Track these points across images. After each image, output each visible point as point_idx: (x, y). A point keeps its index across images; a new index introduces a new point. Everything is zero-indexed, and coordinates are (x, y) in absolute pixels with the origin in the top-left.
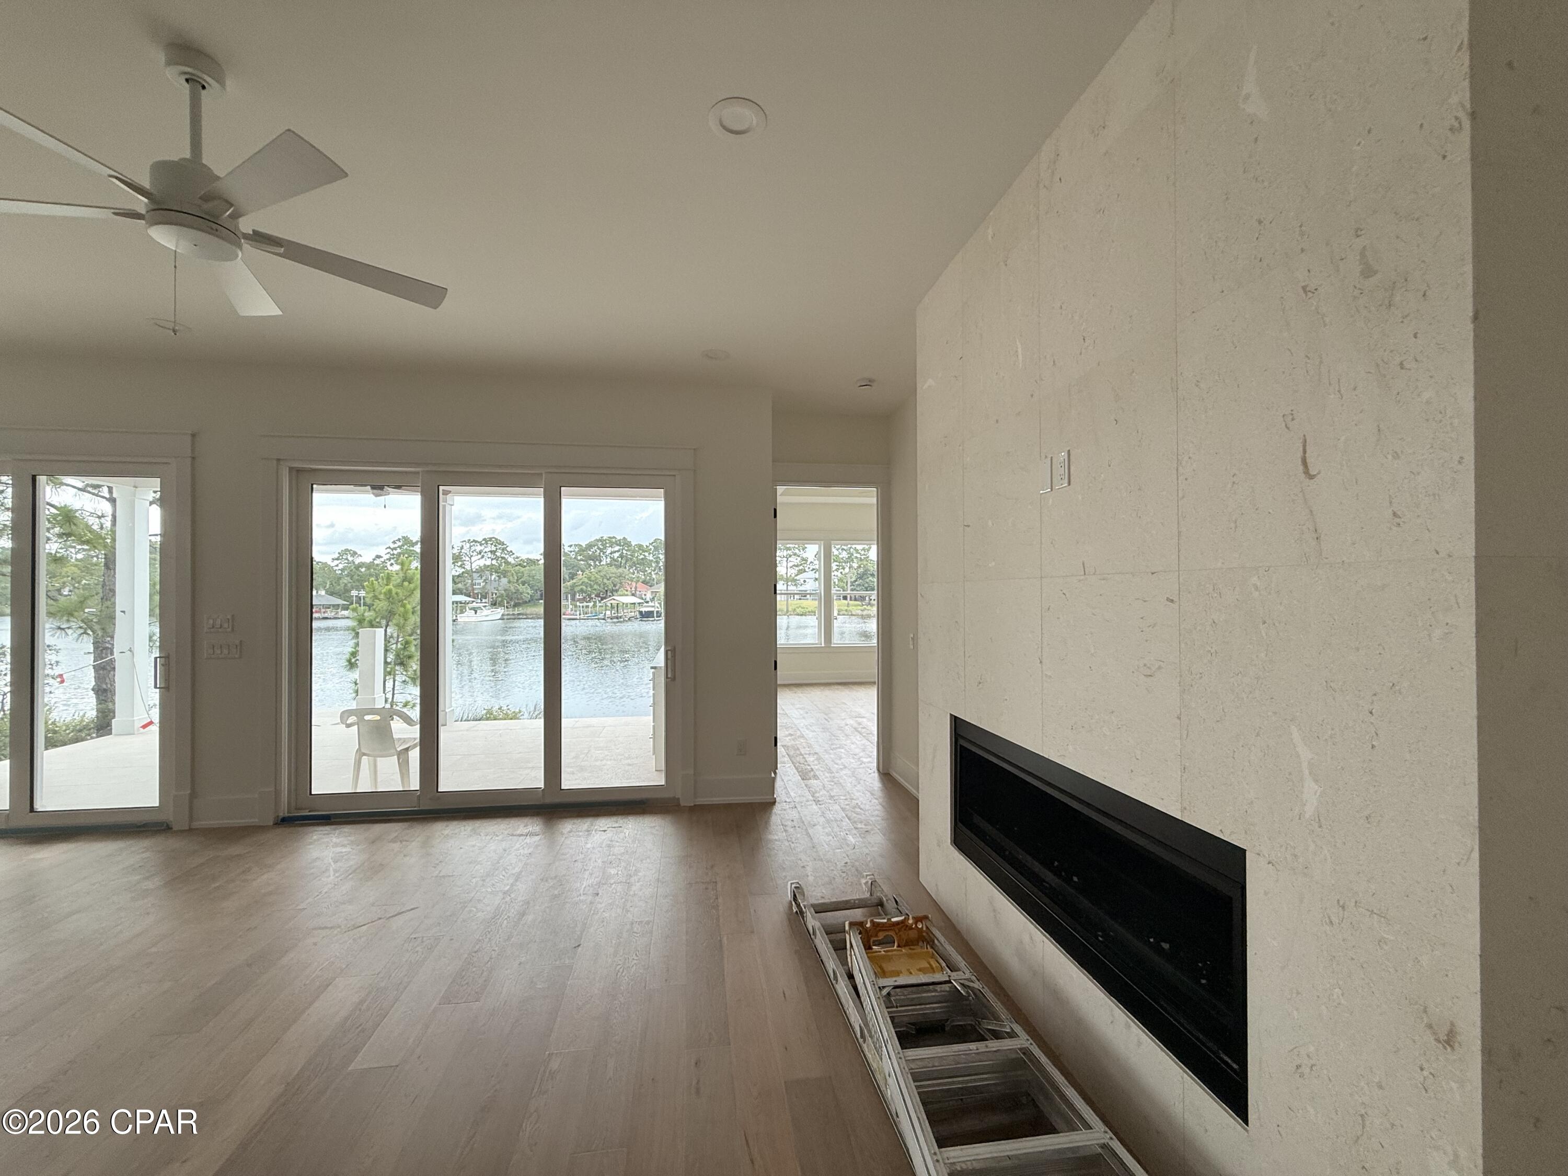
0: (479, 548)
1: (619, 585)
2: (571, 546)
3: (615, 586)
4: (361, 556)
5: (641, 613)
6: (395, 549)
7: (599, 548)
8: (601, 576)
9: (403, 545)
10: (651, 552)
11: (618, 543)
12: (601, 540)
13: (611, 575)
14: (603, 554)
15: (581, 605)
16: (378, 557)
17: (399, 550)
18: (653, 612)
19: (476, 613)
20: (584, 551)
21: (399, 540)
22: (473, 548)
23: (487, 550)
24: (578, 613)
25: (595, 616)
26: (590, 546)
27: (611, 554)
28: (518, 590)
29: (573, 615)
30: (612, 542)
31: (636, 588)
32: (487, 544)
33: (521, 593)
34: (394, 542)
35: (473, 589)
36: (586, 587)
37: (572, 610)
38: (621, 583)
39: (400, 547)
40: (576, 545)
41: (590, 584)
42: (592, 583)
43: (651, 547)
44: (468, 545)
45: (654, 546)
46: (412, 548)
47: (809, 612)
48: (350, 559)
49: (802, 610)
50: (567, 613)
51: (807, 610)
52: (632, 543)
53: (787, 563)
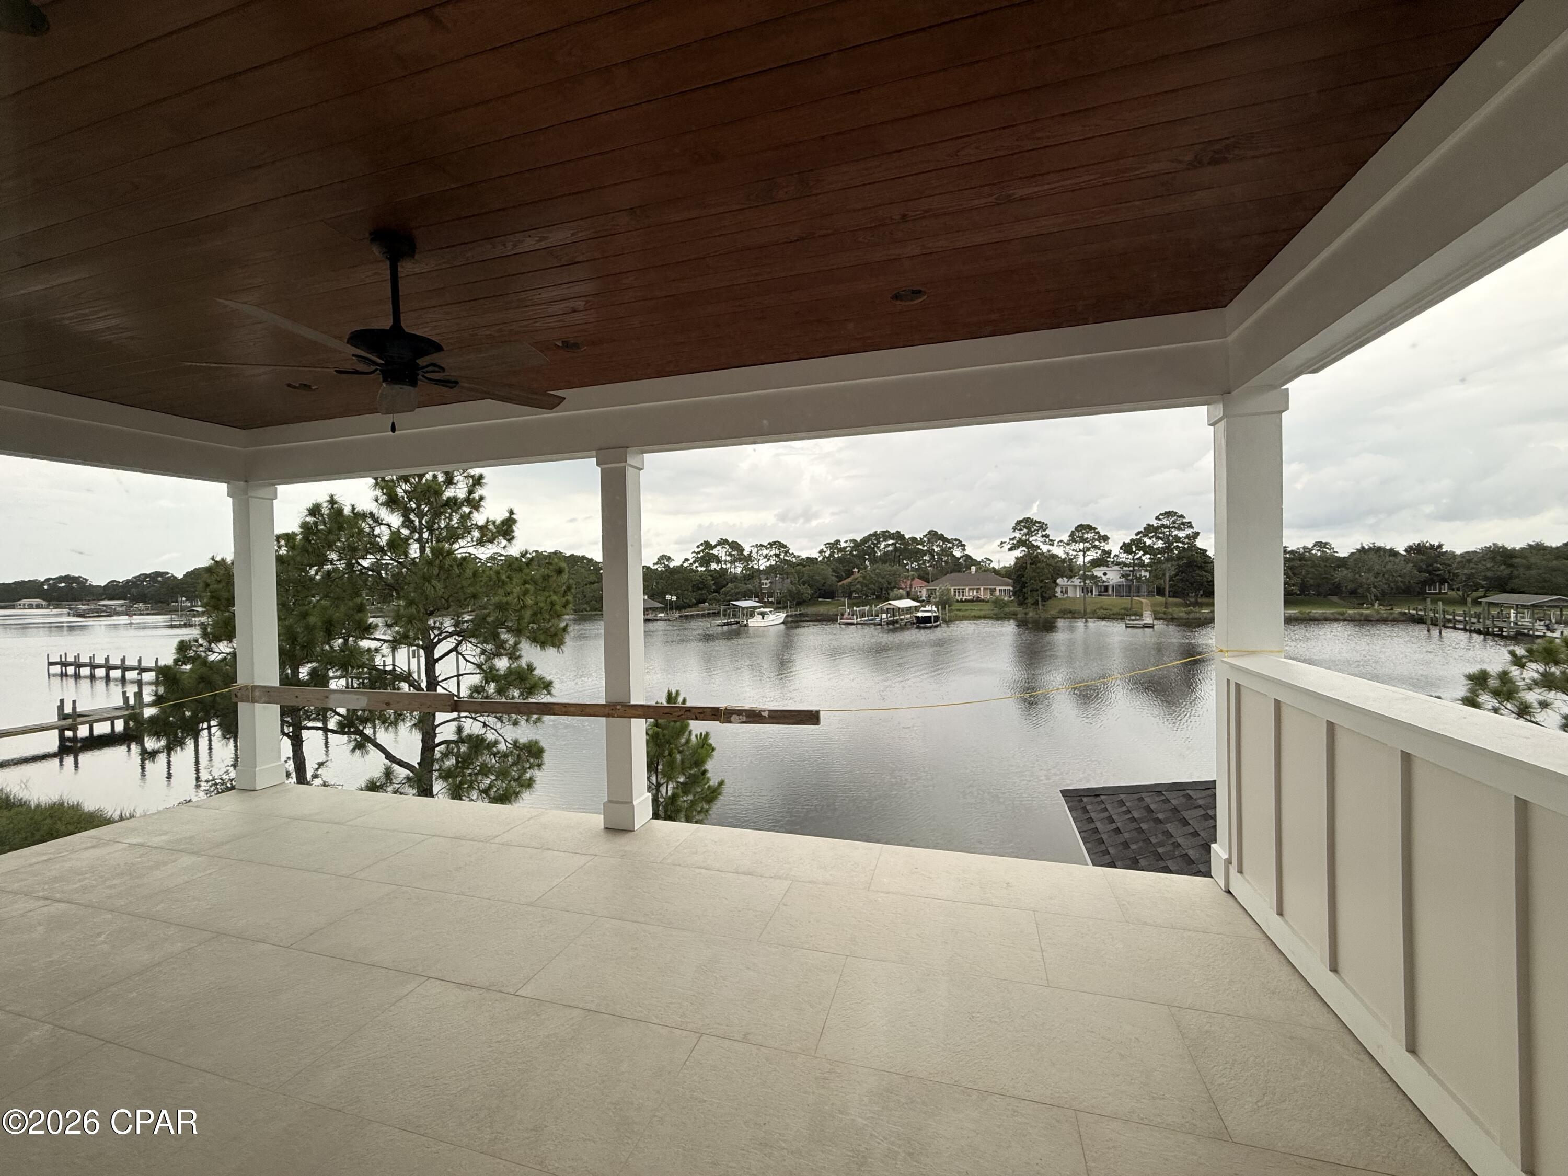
0: (765, 552)
1: (893, 584)
2: (846, 542)
3: (889, 583)
4: (673, 560)
5: (918, 618)
6: (699, 553)
7: (873, 543)
8: (876, 574)
9: (705, 549)
10: (926, 544)
11: (891, 537)
12: (875, 534)
13: (885, 573)
14: (877, 548)
15: (858, 609)
16: (687, 560)
17: (702, 554)
18: (929, 615)
19: (763, 618)
20: (858, 546)
21: (702, 544)
22: (760, 552)
23: (772, 553)
24: (855, 617)
25: (872, 622)
26: (864, 541)
27: (884, 547)
28: (799, 591)
29: (850, 619)
30: (886, 535)
31: (911, 585)
32: (772, 548)
33: (802, 594)
34: (698, 547)
35: (761, 589)
36: (862, 586)
37: (849, 614)
38: (895, 582)
39: (703, 551)
40: (851, 541)
41: (866, 584)
42: (867, 581)
43: (925, 539)
44: (756, 549)
45: (927, 538)
46: (711, 552)
47: (1114, 614)
48: (667, 563)
49: (1105, 612)
50: (843, 616)
51: (1111, 612)
52: (907, 537)
53: (1084, 557)
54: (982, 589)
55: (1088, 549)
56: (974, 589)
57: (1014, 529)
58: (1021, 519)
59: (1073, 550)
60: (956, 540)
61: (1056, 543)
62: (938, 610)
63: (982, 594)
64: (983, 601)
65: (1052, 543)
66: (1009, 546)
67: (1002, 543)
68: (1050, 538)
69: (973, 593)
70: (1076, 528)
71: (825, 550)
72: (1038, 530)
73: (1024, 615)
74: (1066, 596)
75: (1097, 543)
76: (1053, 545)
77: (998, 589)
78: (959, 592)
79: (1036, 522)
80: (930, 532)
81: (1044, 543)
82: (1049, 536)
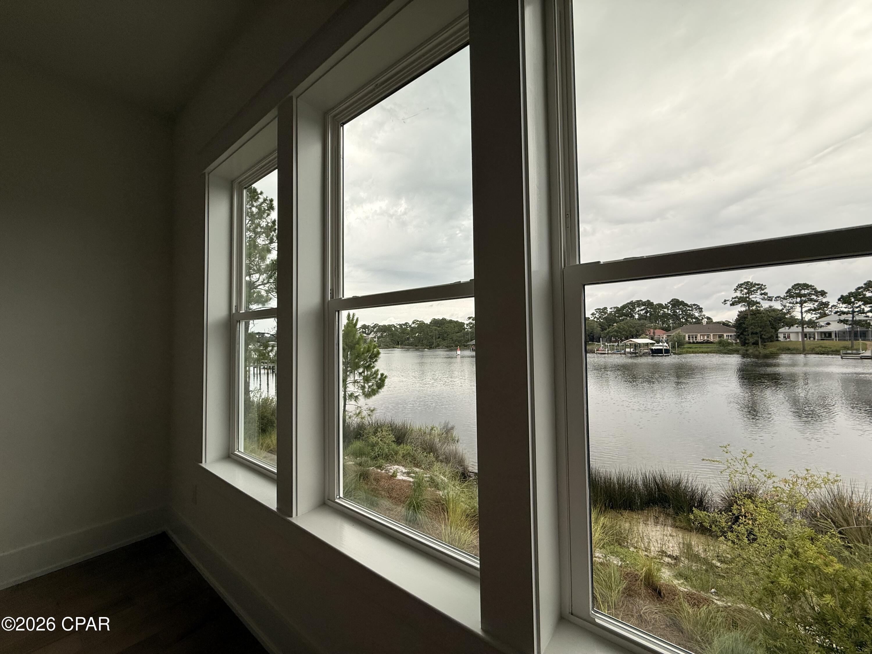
1: (641, 332)
2: (611, 308)
5: (652, 350)
7: (630, 309)
8: (628, 326)
10: (670, 308)
11: (644, 304)
12: (632, 303)
14: (633, 312)
15: (608, 344)
18: (662, 349)
20: (620, 311)
24: (607, 350)
25: (618, 352)
26: (624, 307)
27: (638, 311)
29: (604, 351)
30: (639, 303)
31: (654, 333)
36: (617, 333)
37: (604, 348)
38: (642, 330)
40: (614, 308)
41: (620, 331)
42: (621, 330)
43: (669, 305)
45: (671, 304)
49: (823, 349)
50: (600, 350)
52: (655, 303)
53: (802, 308)
54: (712, 335)
55: (805, 302)
56: (705, 335)
57: (736, 290)
58: (743, 282)
59: (790, 303)
60: (695, 305)
61: (774, 299)
62: (669, 345)
63: (712, 338)
64: (712, 343)
65: (770, 299)
66: (731, 302)
67: (725, 301)
68: (769, 295)
69: (704, 338)
70: (793, 287)
71: (595, 313)
72: (757, 290)
73: (744, 351)
74: (788, 340)
75: (813, 297)
76: (771, 300)
77: (725, 335)
78: (693, 337)
79: (756, 284)
80: (672, 300)
81: (764, 299)
82: (767, 293)
